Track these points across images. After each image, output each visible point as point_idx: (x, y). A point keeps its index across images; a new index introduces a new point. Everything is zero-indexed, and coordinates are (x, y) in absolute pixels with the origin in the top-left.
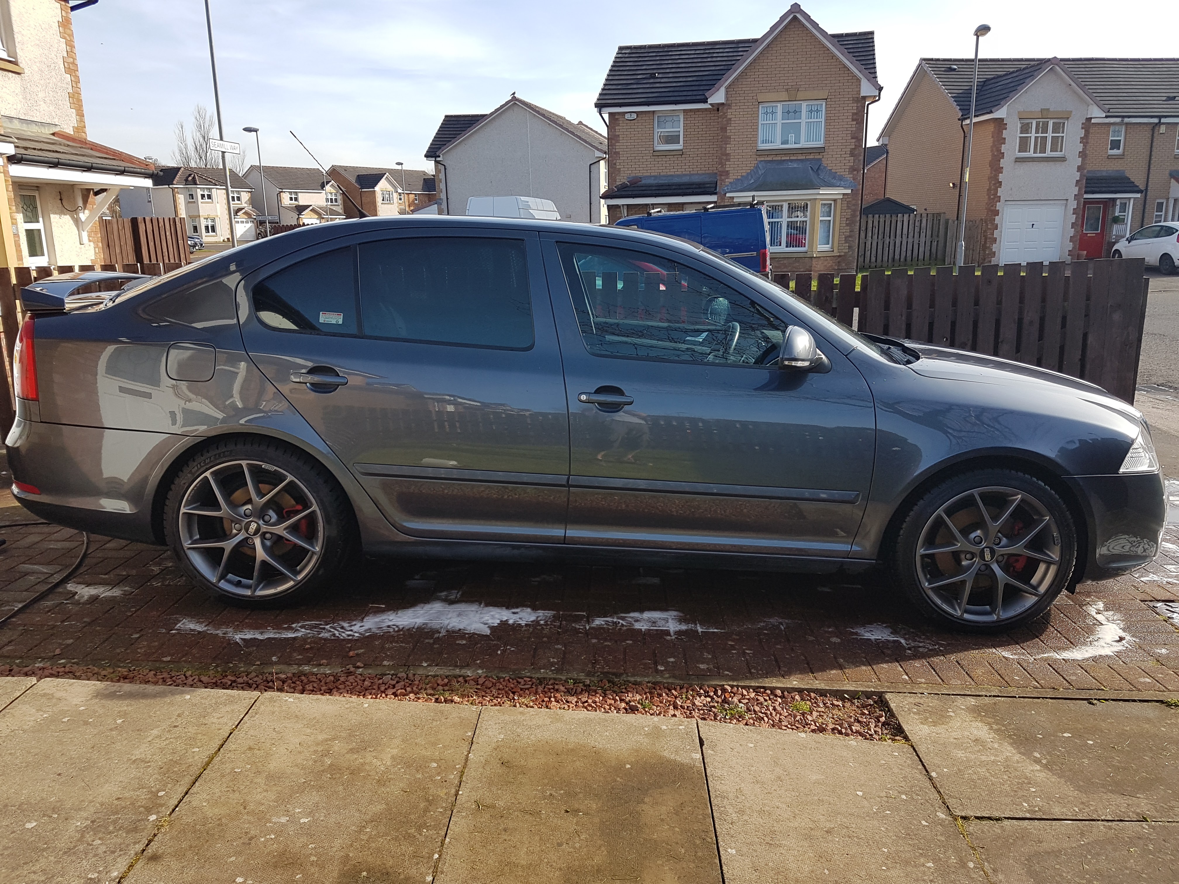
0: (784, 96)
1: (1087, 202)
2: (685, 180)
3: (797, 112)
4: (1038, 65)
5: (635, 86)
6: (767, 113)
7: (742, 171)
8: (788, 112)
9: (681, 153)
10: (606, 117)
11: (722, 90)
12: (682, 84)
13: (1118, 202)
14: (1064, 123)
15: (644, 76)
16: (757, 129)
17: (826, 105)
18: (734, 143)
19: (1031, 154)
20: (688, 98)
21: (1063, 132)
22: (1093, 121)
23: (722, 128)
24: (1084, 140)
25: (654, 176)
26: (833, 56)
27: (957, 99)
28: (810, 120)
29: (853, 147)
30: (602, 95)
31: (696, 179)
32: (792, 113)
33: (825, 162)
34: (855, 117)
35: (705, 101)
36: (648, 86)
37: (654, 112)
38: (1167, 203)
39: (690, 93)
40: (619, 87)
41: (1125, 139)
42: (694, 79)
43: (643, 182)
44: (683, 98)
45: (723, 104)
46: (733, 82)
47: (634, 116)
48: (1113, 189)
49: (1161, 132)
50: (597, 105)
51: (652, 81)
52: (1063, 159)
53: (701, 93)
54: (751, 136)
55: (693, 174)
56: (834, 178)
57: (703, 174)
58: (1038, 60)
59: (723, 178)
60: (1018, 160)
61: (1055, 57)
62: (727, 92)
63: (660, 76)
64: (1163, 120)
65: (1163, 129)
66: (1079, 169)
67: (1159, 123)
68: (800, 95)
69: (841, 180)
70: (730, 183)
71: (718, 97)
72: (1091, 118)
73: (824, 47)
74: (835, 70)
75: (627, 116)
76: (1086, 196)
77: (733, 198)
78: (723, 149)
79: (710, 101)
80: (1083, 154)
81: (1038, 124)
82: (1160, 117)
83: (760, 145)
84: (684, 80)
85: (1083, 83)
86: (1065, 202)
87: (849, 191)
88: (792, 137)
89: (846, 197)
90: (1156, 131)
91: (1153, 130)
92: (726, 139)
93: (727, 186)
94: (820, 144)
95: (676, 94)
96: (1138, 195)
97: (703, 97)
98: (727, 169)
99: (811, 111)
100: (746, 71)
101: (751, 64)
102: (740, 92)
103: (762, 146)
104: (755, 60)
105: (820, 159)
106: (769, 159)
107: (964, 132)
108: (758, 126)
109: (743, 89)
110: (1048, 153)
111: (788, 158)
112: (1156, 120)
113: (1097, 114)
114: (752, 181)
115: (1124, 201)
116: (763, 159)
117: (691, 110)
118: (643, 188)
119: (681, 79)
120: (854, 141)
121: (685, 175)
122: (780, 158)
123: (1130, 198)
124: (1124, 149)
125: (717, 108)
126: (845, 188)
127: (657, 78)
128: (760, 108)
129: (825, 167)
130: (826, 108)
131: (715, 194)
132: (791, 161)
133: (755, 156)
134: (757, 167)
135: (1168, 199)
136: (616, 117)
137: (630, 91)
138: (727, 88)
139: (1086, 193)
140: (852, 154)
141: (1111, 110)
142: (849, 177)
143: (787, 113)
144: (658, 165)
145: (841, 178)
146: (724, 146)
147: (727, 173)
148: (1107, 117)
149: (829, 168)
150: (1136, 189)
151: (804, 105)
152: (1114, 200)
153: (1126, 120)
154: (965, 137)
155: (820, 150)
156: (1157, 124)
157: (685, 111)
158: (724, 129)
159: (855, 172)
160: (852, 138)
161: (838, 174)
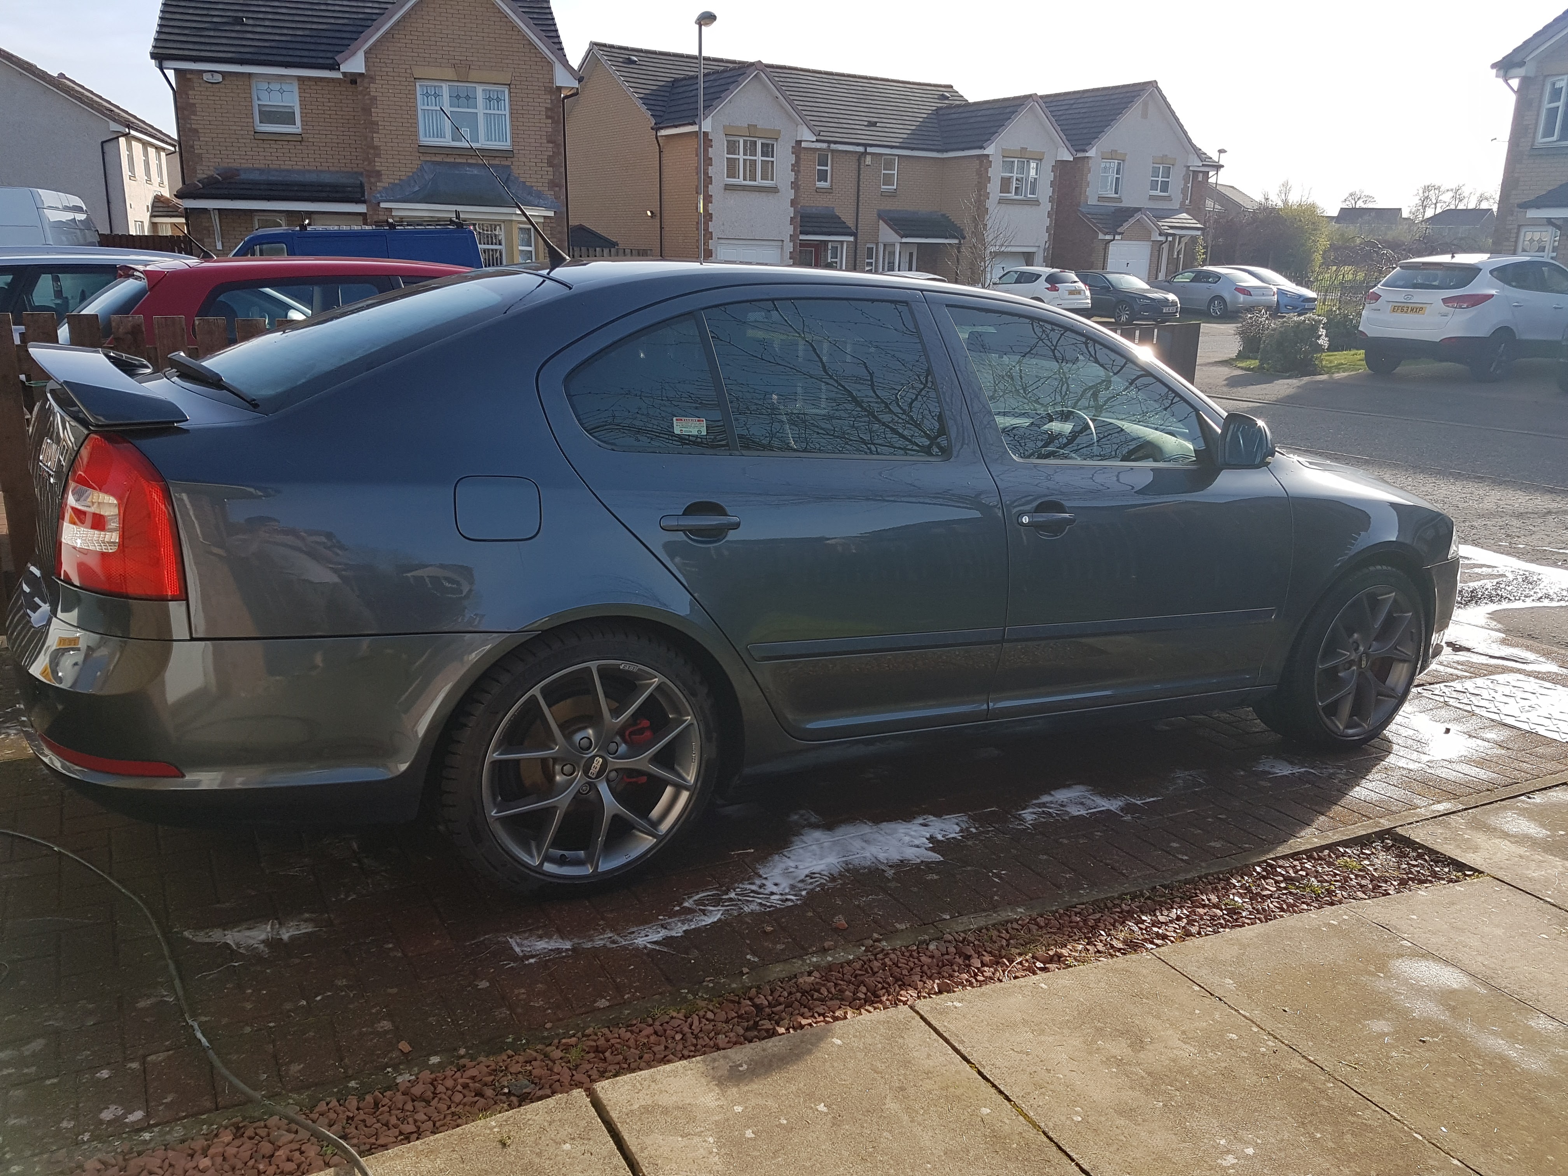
0: (450, 73)
1: (804, 244)
2: (312, 178)
3: (470, 99)
4: (739, 68)
5: (212, 33)
6: (427, 95)
7: (400, 173)
8: (458, 97)
9: (299, 139)
10: (171, 74)
11: (360, 55)
12: (288, 38)
13: (830, 244)
14: (773, 145)
15: (224, 20)
16: (417, 115)
17: (510, 92)
18: (385, 132)
19: (740, 181)
20: (305, 60)
21: (773, 157)
22: (803, 145)
23: (363, 109)
24: (796, 168)
25: (258, 169)
26: (514, 27)
27: (646, 101)
28: (492, 112)
29: (551, 154)
30: (160, 40)
31: (327, 178)
32: (463, 98)
33: (516, 171)
34: (549, 113)
35: (335, 67)
36: (233, 35)
37: (250, 74)
38: (877, 248)
39: (306, 53)
40: (186, 32)
41: (832, 169)
42: (307, 33)
43: (243, 176)
44: (297, 60)
45: (361, 74)
46: (374, 45)
47: (219, 78)
48: (826, 230)
49: (867, 163)
50: (153, 56)
51: (238, 28)
52: (774, 190)
53: (329, 55)
54: (409, 125)
55: (321, 171)
56: (530, 194)
57: (337, 172)
58: (740, 63)
59: (372, 180)
60: (728, 187)
61: (760, 61)
62: (367, 59)
63: (251, 22)
64: (869, 150)
65: (868, 160)
66: (793, 203)
67: (865, 153)
68: (474, 75)
69: (540, 198)
70: (384, 188)
71: (355, 64)
72: (801, 141)
73: (500, 12)
74: (518, 45)
75: (206, 77)
76: (802, 237)
77: (390, 210)
78: (369, 139)
79: (344, 68)
80: (795, 185)
81: (745, 142)
82: (865, 146)
83: (422, 138)
84: (291, 32)
85: (792, 98)
86: (780, 243)
87: (551, 214)
88: (465, 131)
89: (548, 221)
90: (862, 161)
91: (859, 160)
92: (372, 126)
93: (380, 192)
94: (506, 145)
95: (284, 52)
96: (851, 239)
97: (331, 61)
98: (377, 168)
99: (490, 99)
100: (392, 32)
101: (398, 22)
102: (387, 61)
103: (426, 140)
104: (403, 17)
105: (509, 166)
106: (438, 159)
107: (659, 145)
108: (416, 111)
109: (391, 57)
110: (759, 182)
111: (465, 161)
112: (861, 149)
113: (807, 136)
114: (417, 188)
115: (835, 245)
116: (428, 159)
117: (310, 78)
118: (247, 186)
119: (285, 31)
120: (551, 145)
121: (309, 171)
122: (452, 160)
123: (842, 242)
124: (832, 182)
125: (353, 79)
126: (548, 208)
127: (246, 25)
128: (418, 86)
129: (517, 178)
130: (510, 97)
131: (364, 202)
132: (470, 165)
133: (418, 154)
134: (421, 169)
135: (877, 244)
136: (189, 76)
137: (202, 40)
138: (366, 53)
139: (802, 233)
140: (550, 164)
141: (822, 133)
142: (550, 194)
143: (456, 98)
144: (265, 154)
145: (539, 195)
146: (370, 135)
147: (378, 174)
148: (817, 141)
149: (522, 180)
150: (848, 230)
151: (480, 89)
152: (826, 242)
153: (833, 146)
154: (660, 152)
155: (507, 154)
156: (862, 153)
157: (299, 78)
158: (367, 111)
159: (557, 189)
160: (548, 142)
161: (535, 188)
